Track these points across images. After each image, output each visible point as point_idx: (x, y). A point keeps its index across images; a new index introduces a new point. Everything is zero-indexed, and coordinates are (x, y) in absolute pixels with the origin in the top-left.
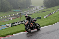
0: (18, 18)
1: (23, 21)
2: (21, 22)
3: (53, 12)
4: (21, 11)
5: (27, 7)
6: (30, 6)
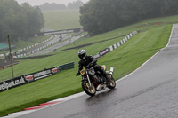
2: (14, 80)
3: (111, 47)
5: (32, 36)
6: (41, 31)
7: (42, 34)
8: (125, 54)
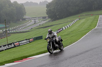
0: (3, 39)
1: (11, 44)
2: (8, 45)
3: (64, 28)
4: (8, 27)
5: (18, 20)
6: (24, 17)
7: (24, 19)
8: (72, 31)
